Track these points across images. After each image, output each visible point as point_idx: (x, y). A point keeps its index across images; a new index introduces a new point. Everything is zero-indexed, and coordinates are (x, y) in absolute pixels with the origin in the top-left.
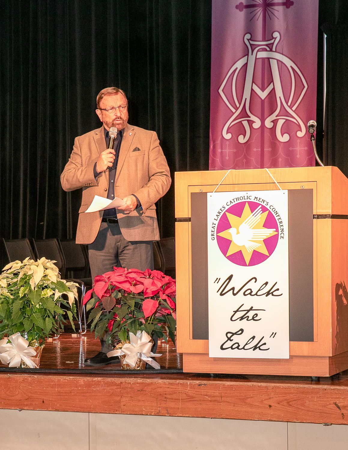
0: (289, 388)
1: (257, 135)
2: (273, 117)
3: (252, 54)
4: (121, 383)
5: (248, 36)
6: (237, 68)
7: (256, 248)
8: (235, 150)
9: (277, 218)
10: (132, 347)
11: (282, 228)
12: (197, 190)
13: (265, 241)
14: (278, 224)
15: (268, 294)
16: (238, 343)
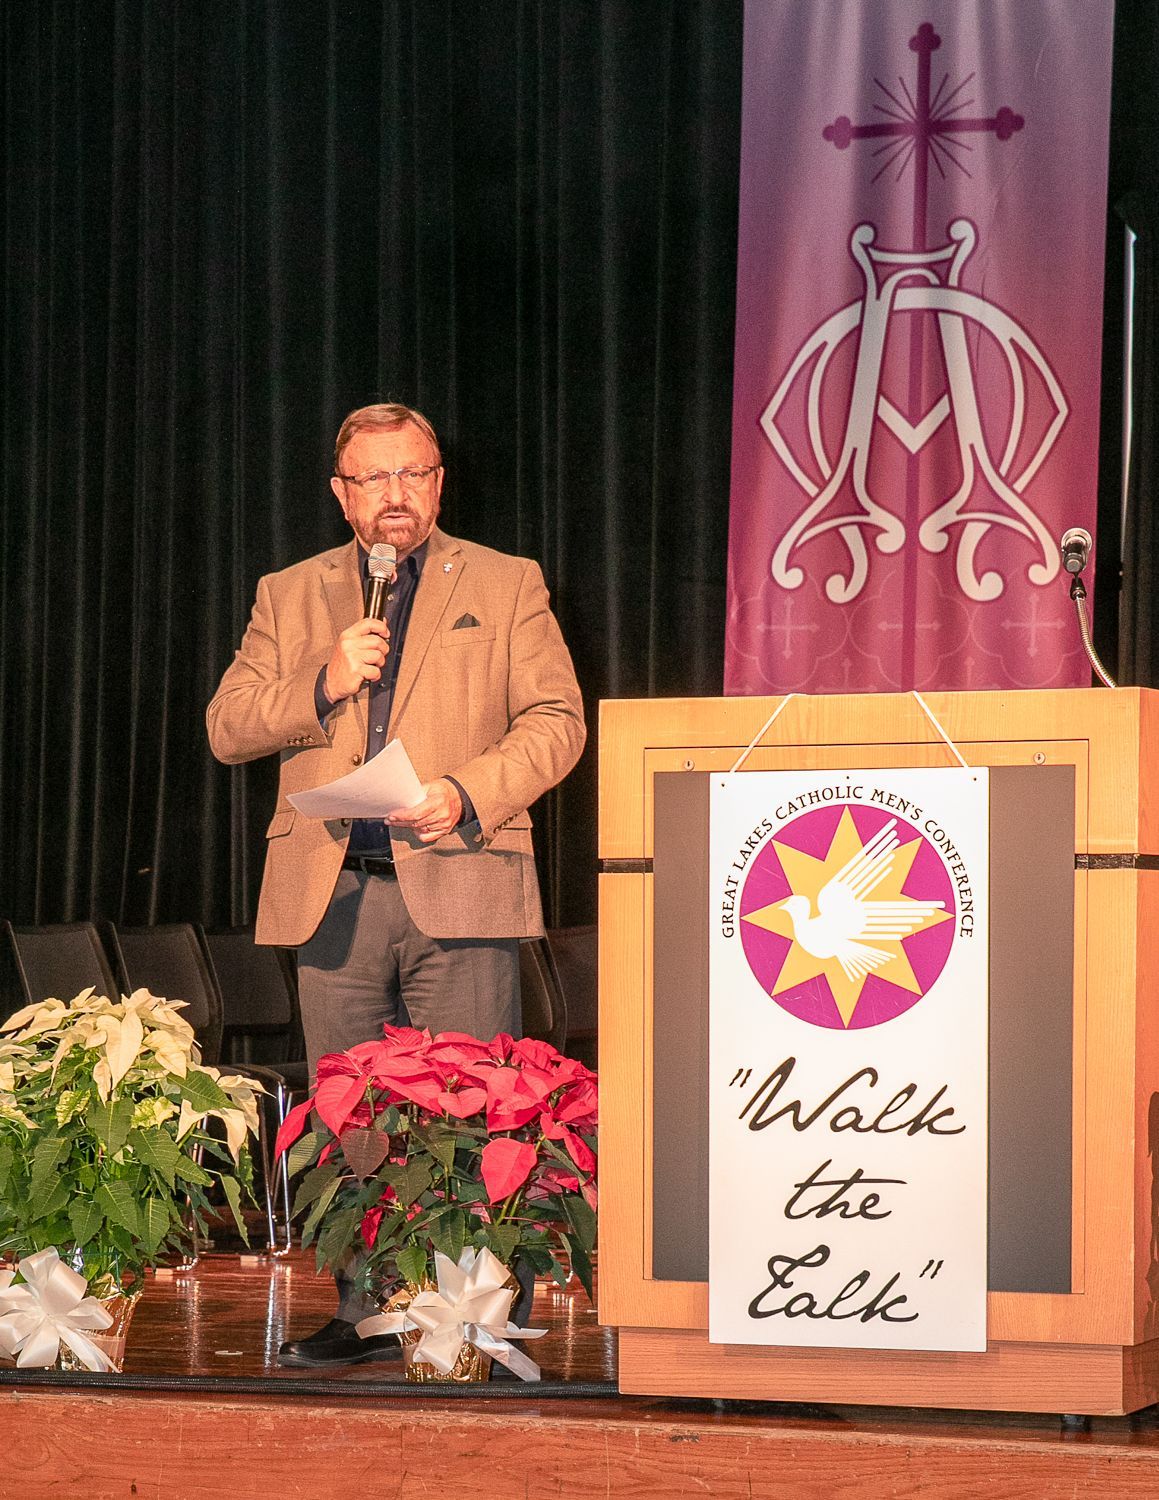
0: (984, 1454)
1: (893, 574)
2: (948, 514)
3: (878, 297)
4: (404, 1427)
5: (865, 234)
6: (824, 344)
7: (875, 966)
8: (814, 627)
9: (948, 865)
10: (445, 1305)
11: (967, 898)
12: (674, 763)
13: (909, 943)
14: (955, 883)
15: (916, 1125)
16: (810, 1296)
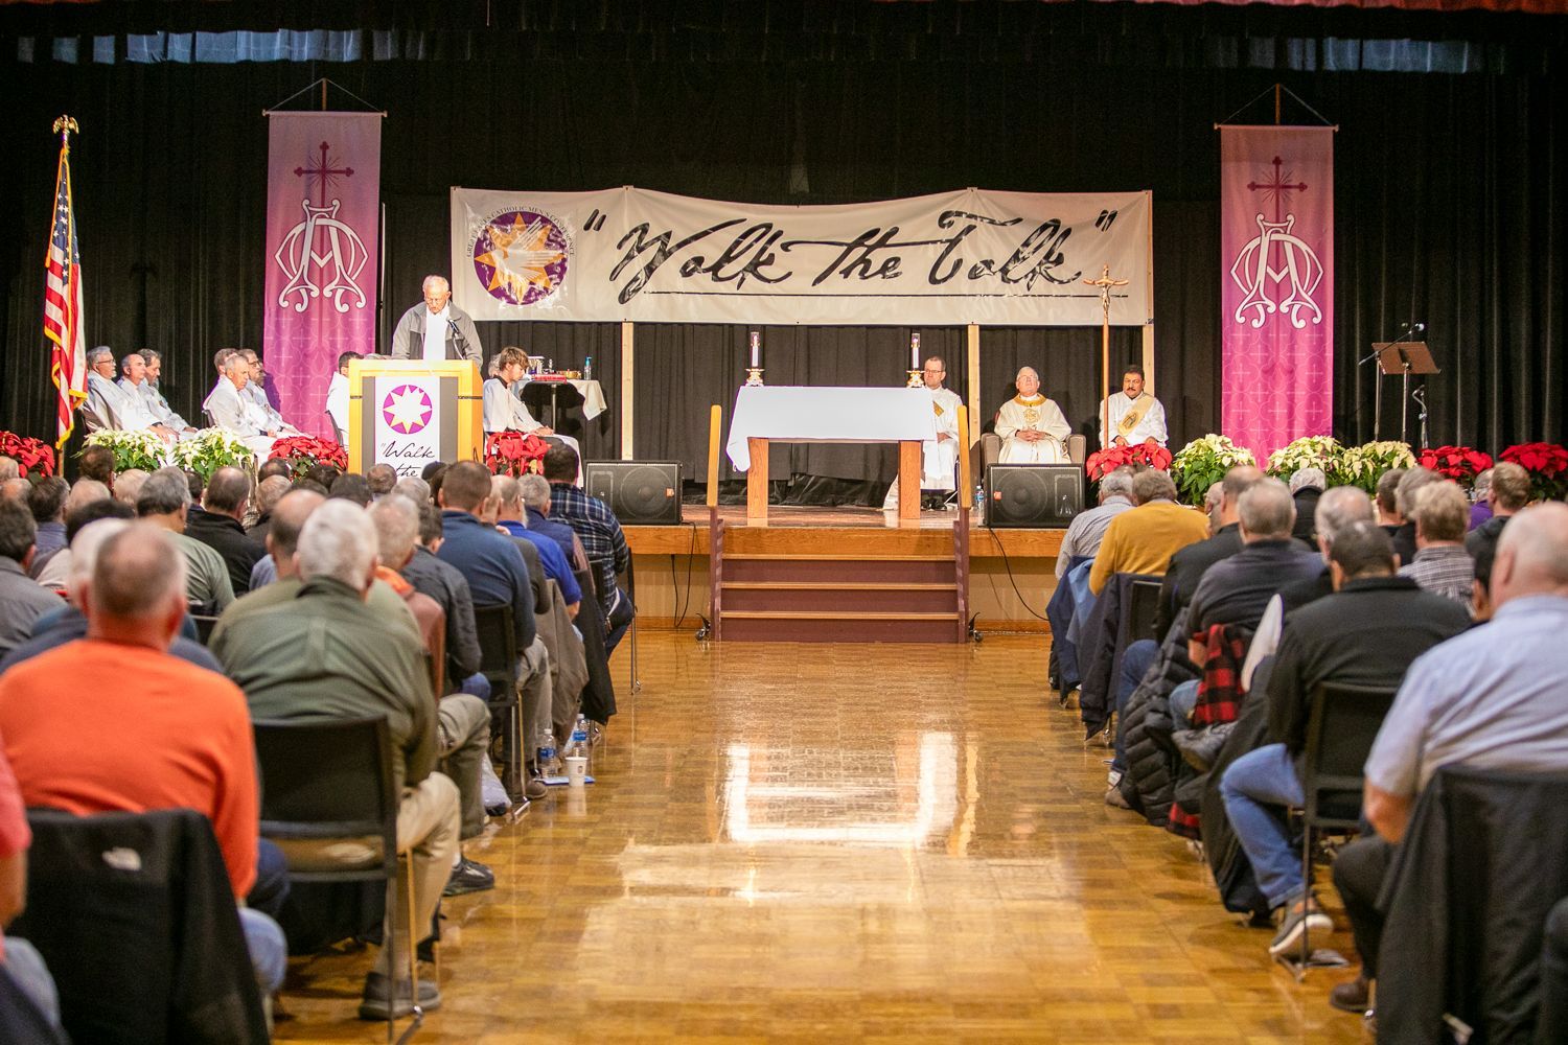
1: (316, 304)
2: (332, 286)
3: (311, 221)
5: (306, 202)
6: (295, 234)
7: (414, 421)
8: (292, 319)
9: (431, 398)
11: (435, 406)
12: (367, 375)
13: (421, 415)
14: (432, 402)
